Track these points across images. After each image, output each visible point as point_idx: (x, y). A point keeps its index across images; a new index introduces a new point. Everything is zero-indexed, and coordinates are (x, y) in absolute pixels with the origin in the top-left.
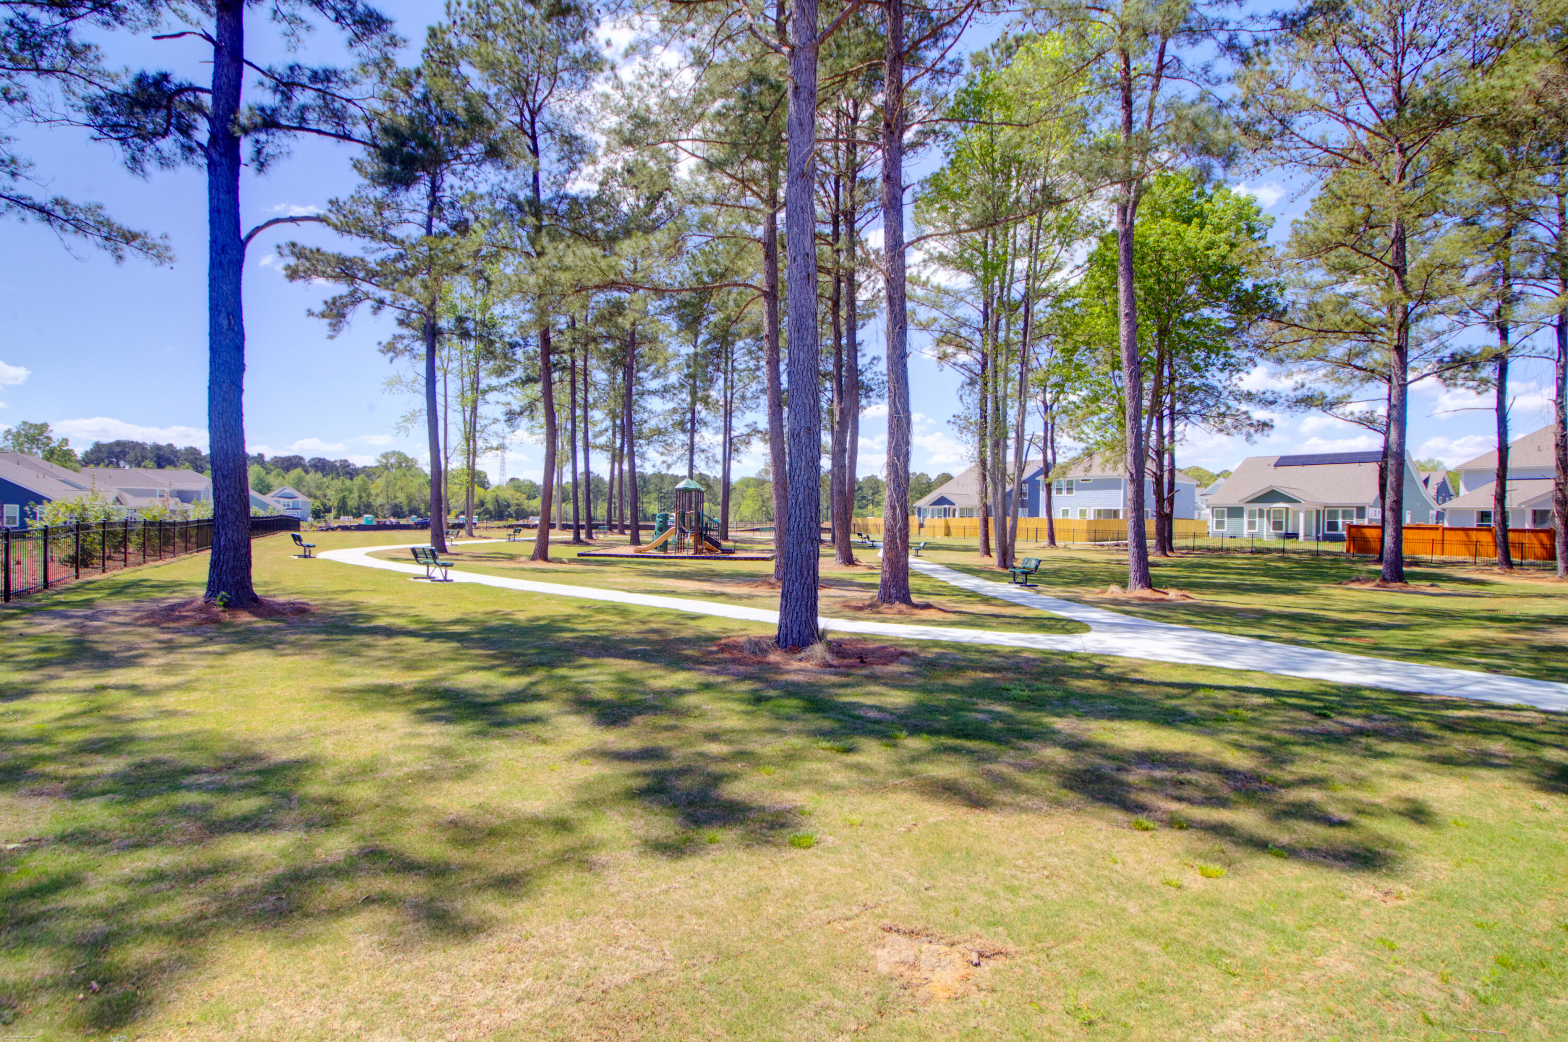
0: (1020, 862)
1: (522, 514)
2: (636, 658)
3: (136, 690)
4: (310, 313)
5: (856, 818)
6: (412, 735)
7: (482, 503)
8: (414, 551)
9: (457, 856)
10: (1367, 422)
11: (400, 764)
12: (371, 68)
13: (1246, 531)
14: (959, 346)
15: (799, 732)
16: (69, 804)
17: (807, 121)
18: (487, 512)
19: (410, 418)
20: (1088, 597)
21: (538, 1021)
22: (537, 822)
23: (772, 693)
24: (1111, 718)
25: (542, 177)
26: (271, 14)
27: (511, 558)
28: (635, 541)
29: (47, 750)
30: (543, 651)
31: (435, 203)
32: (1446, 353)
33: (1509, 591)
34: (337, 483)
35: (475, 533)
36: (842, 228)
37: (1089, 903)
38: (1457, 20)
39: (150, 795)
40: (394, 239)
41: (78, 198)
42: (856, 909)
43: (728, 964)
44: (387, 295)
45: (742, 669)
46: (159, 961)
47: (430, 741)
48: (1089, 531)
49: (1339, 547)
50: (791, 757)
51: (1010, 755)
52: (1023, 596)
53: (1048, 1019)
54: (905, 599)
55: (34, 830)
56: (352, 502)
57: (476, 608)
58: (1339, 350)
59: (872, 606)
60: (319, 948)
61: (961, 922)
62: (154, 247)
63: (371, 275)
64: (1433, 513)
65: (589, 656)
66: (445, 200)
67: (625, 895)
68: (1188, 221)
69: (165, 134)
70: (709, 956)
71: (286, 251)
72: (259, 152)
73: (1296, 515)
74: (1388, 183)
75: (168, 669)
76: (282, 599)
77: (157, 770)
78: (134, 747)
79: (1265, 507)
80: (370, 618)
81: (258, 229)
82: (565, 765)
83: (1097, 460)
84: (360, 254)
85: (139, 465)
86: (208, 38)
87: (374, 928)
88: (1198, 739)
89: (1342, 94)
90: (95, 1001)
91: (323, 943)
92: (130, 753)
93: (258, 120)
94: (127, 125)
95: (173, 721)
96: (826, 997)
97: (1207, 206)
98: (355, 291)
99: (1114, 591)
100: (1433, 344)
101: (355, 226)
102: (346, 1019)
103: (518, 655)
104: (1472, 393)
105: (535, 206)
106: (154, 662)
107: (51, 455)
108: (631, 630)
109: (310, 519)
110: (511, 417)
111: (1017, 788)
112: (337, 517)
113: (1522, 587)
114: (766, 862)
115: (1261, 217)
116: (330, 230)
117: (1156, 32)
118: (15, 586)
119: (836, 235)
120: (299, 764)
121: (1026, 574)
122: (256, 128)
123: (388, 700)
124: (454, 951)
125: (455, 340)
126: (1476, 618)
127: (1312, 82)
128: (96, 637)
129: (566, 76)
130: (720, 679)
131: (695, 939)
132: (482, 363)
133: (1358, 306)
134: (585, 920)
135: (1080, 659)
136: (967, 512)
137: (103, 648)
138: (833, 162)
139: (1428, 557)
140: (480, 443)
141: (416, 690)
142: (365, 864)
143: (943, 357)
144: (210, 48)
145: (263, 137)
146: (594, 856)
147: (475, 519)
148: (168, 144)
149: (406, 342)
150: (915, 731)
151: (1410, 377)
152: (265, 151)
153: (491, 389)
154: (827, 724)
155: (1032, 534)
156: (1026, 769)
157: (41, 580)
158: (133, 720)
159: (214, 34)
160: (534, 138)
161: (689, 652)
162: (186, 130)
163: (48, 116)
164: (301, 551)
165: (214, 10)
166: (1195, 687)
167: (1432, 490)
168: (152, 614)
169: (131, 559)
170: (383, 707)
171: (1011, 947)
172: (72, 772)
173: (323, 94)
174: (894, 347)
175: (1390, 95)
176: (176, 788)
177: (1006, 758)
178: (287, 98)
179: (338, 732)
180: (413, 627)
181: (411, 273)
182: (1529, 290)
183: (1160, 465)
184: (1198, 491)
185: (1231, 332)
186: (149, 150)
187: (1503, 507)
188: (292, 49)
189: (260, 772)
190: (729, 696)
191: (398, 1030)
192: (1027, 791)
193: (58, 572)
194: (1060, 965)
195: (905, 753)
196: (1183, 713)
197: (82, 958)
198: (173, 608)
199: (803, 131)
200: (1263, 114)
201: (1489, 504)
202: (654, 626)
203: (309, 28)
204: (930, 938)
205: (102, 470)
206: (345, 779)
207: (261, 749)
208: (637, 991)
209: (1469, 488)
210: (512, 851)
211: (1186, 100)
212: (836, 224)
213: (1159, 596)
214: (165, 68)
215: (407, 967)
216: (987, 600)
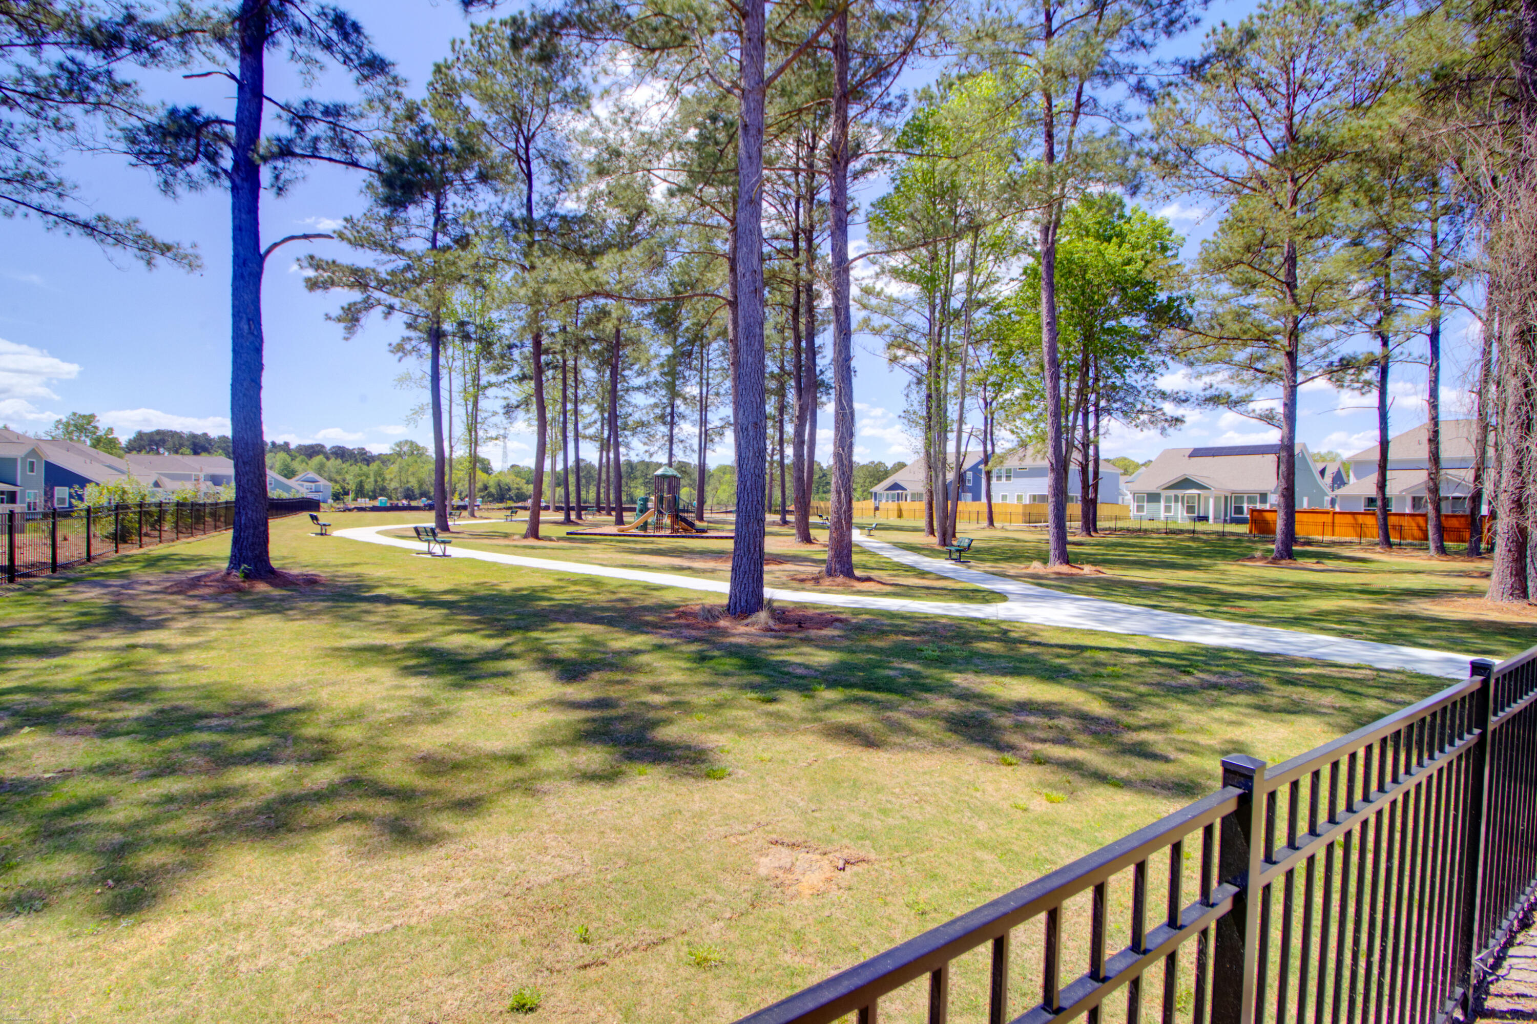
0: (897, 790)
1: (521, 497)
2: (602, 623)
3: (162, 649)
4: (328, 317)
5: (767, 756)
6: (398, 687)
7: (486, 487)
8: (416, 529)
9: (422, 783)
10: (1268, 418)
11: (384, 711)
12: (377, 104)
13: (1162, 515)
14: (908, 349)
15: (733, 686)
16: (98, 742)
17: (754, 154)
18: (490, 495)
19: (421, 409)
20: (1012, 572)
21: (470, 910)
22: (495, 757)
23: (716, 653)
24: (1005, 674)
25: (535, 197)
26: (289, 55)
27: (506, 536)
28: (620, 521)
29: (81, 698)
30: (521, 616)
31: (439, 218)
32: (1335, 358)
33: (1386, 568)
34: (355, 469)
35: (477, 514)
36: (803, 244)
37: (946, 822)
38: (1340, 66)
39: (167, 736)
40: (402, 252)
41: (118, 214)
42: (750, 827)
43: (635, 869)
44: (396, 302)
45: (694, 633)
46: (164, 865)
47: (413, 692)
48: (1024, 514)
49: (1243, 529)
50: (719, 706)
51: (910, 705)
52: (955, 571)
53: (889, 910)
54: (848, 572)
55: (67, 762)
56: (369, 486)
57: (466, 580)
58: (1241, 355)
59: (817, 580)
60: (298, 855)
61: (835, 836)
62: (185, 257)
63: (381, 284)
64: (1327, 499)
65: (562, 621)
66: (449, 217)
67: (558, 816)
68: (1109, 239)
69: (194, 160)
70: (621, 862)
71: (305, 264)
72: (277, 178)
73: (1207, 499)
74: (1281, 208)
75: (190, 631)
76: (295, 571)
77: (175, 715)
78: (157, 696)
79: (1180, 493)
80: (370, 588)
81: (276, 245)
82: (525, 712)
83: (1030, 450)
84: (372, 265)
85: (177, 452)
86: (232, 77)
87: (345, 840)
88: (1073, 691)
89: (1242, 130)
90: (110, 894)
91: (302, 852)
92: (153, 701)
93: (275, 149)
94: (162, 153)
95: (191, 674)
96: (710, 893)
97: (1126, 227)
98: (369, 297)
99: (1036, 567)
100: (1323, 350)
101: (368, 241)
102: (312, 909)
103: (499, 620)
104: (1357, 393)
105: (529, 224)
106: (180, 625)
107: (97, 443)
108: (602, 599)
109: (330, 501)
110: (509, 410)
111: (909, 731)
112: (355, 500)
113: (1398, 564)
114: (684, 790)
115: (1173, 237)
116: (345, 244)
117: (1074, 75)
118: (61, 559)
119: (797, 249)
120: (297, 710)
121: (960, 551)
122: (274, 157)
123: (382, 658)
124: (409, 858)
125: (458, 341)
126: (1350, 591)
127: (1216, 119)
128: (130, 603)
129: (557, 107)
130: (673, 641)
131: (611, 850)
132: (482, 362)
133: (1258, 315)
134: (522, 835)
135: (991, 624)
136: (916, 497)
137: (136, 612)
138: (794, 186)
139: (1320, 538)
140: (481, 433)
141: (405, 650)
142: (345, 791)
143: (894, 360)
144: (235, 85)
145: (280, 164)
146: (538, 785)
147: (479, 501)
148: (197, 170)
149: (414, 343)
150: (832, 684)
151: (1299, 380)
152: (282, 177)
153: (490, 385)
154: (757, 679)
155: (974, 516)
156: (920, 716)
157: (85, 555)
158: (157, 673)
159: (237, 74)
160: (528, 162)
161: (649, 618)
162: (213, 157)
163: (91, 144)
164: (318, 529)
165: (238, 53)
166: (1082, 648)
167: (1328, 479)
168: (179, 583)
169: (164, 535)
170: (376, 664)
171: (872, 856)
172: (102, 716)
173: (334, 126)
174: (840, 352)
175: (1283, 132)
176: (191, 729)
177: (906, 707)
178: (301, 130)
179: (333, 684)
180: (410, 596)
181: (417, 282)
182: (1406, 303)
183: (1086, 456)
184: (1123, 479)
185: (1146, 338)
186: (181, 175)
187: (1383, 493)
188: (308, 85)
189: (263, 717)
190: (679, 655)
191: (354, 917)
192: (917, 734)
193: (101, 548)
194: (909, 870)
195: (819, 702)
196: (1068, 670)
197: (102, 862)
198: (199, 578)
199: (751, 163)
200: (1171, 146)
201: (1373, 492)
202: (623, 596)
203: (321, 68)
204: (808, 849)
205: (143, 456)
206: (335, 723)
207: (265, 698)
208: (557, 888)
209: (1358, 477)
210: (470, 781)
211: (1098, 135)
212: (796, 240)
213: (1074, 571)
214: (195, 103)
215: (368, 871)
216: (922, 574)
